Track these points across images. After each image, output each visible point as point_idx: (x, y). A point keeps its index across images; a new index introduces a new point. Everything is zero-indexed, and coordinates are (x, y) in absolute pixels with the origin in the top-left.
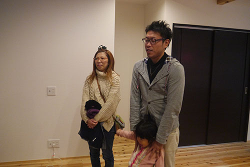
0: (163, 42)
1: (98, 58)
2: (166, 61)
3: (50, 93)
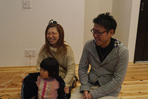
0: (107, 33)
1: (50, 34)
2: (115, 45)
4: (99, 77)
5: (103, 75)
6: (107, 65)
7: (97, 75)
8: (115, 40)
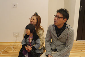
0: (63, 19)
2: (66, 27)
3: (15, 7)
4: (57, 46)
5: (59, 45)
6: (61, 39)
7: (55, 45)
8: (66, 24)
